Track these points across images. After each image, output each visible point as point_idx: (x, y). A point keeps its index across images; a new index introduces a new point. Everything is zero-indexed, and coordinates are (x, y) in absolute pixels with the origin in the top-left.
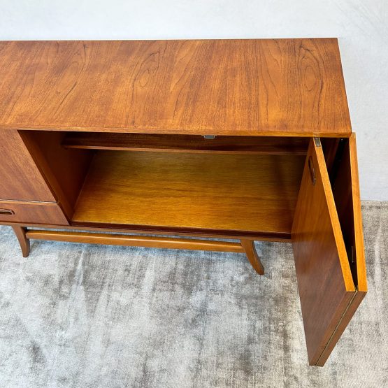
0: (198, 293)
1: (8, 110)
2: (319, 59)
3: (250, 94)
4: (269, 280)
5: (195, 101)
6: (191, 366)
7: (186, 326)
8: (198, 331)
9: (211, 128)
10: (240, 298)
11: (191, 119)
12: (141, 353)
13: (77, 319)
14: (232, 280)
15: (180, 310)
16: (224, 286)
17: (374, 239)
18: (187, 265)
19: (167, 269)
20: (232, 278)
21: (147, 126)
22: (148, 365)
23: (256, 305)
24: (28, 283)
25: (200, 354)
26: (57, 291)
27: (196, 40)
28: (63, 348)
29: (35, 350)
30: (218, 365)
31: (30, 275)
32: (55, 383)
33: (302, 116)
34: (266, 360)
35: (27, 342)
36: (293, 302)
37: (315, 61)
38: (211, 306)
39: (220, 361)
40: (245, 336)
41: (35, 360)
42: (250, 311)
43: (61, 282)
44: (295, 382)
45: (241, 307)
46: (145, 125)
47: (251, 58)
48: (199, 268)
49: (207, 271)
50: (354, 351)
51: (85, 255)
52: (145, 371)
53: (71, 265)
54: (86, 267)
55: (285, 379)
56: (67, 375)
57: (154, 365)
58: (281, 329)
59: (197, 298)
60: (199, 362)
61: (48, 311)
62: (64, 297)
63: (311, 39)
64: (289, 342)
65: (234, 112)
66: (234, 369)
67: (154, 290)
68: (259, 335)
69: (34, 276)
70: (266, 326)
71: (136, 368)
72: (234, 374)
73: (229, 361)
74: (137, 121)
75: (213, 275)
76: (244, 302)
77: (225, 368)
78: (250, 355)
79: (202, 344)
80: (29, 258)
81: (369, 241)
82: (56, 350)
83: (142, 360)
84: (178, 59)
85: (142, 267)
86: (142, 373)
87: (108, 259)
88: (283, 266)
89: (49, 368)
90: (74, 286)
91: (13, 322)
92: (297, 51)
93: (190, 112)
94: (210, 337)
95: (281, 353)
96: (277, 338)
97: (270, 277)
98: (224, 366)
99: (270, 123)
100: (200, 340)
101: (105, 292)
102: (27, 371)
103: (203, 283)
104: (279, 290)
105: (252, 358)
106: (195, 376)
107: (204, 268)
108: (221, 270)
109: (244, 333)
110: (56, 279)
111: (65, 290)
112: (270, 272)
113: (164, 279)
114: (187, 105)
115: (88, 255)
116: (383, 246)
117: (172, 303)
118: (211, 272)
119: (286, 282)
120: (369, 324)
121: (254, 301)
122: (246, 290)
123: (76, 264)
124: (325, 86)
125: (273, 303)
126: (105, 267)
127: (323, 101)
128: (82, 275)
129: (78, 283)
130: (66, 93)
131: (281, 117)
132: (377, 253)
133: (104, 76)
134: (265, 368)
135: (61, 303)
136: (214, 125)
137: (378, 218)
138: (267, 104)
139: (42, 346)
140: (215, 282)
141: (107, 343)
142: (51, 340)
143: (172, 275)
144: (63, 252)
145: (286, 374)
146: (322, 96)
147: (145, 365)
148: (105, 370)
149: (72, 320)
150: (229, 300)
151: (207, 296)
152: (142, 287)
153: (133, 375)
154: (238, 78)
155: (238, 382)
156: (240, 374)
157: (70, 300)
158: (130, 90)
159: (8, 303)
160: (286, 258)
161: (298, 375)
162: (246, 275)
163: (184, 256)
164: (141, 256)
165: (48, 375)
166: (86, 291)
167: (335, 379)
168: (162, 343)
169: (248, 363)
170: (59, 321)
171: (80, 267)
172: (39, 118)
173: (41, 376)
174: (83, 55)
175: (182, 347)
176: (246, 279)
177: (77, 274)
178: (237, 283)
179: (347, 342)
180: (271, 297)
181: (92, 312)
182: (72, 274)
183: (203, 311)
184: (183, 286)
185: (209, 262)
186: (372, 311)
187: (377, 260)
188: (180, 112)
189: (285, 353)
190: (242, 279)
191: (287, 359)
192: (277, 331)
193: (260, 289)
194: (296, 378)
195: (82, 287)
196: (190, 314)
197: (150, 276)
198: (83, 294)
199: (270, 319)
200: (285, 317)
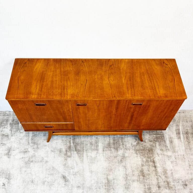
0: (121, 150)
1: (66, 92)
2: (171, 69)
3: (152, 83)
4: (145, 143)
5: (133, 87)
6: (124, 176)
7: (119, 163)
8: (123, 164)
9: (143, 98)
10: (136, 151)
11: (134, 94)
12: (105, 174)
13: (77, 165)
14: (132, 144)
15: (115, 157)
16: (129, 147)
17: (179, 125)
18: (114, 140)
19: (107, 142)
20: (132, 143)
21: (120, 98)
22: (108, 178)
23: (142, 153)
24: (52, 153)
25: (126, 172)
26: (66, 154)
27: (125, 59)
28: (75, 175)
29: (64, 177)
30: (133, 175)
31: (52, 149)
32: (76, 188)
33: (171, 92)
34: (149, 171)
35: (60, 175)
36: (155, 150)
37: (170, 69)
38: (126, 155)
39: (133, 174)
40: (140, 164)
41: (65, 181)
42: (140, 155)
43: (66, 151)
44: (160, 178)
45: (137, 154)
46: (119, 97)
47: (147, 68)
48: (118, 141)
49: (122, 142)
50: (177, 165)
51: (73, 139)
52: (108, 180)
53: (68, 144)
54: (74, 144)
55: (157, 177)
56: (79, 185)
57: (110, 177)
58: (152, 160)
59: (120, 152)
60: (126, 175)
61: (65, 163)
62: (69, 157)
63: (166, 59)
64: (156, 164)
65: (148, 91)
66: (139, 176)
67: (103, 151)
68: (145, 163)
69: (54, 149)
70: (147, 160)
71: (104, 179)
72: (139, 177)
73: (137, 173)
74: (116, 96)
75: (124, 143)
76: (138, 152)
77: (135, 176)
78: (143, 170)
79: (126, 169)
80: (50, 142)
81: (178, 125)
82: (72, 177)
83: (106, 176)
84: (122, 68)
85: (97, 142)
86: (107, 181)
87: (82, 140)
88: (149, 137)
89: (72, 183)
90: (72, 152)
91: (51, 168)
92: (163, 65)
93: (133, 91)
94: (128, 166)
95: (154, 168)
96: (151, 164)
97: (145, 142)
98: (135, 175)
99: (162, 95)
100: (125, 167)
101: (85, 153)
102: (64, 185)
103: (121, 147)
104: (149, 146)
105: (144, 171)
106: (126, 180)
107: (120, 141)
108: (127, 141)
109: (140, 163)
110: (64, 150)
111: (69, 154)
112: (145, 140)
113: (107, 146)
114: (131, 88)
115: (74, 139)
116: (183, 127)
117: (112, 155)
118: (124, 142)
119: (151, 143)
120: (181, 155)
121: (141, 151)
122: (138, 147)
123: (70, 143)
124: (175, 80)
125: (148, 151)
126: (82, 143)
127: (176, 86)
128: (74, 148)
129: (73, 151)
130: (85, 84)
131: (164, 93)
132: (181, 130)
133: (96, 77)
134: (149, 174)
135: (69, 159)
136: (143, 96)
137: (180, 117)
138: (158, 88)
139: (66, 176)
140: (126, 146)
141: (91, 172)
142: (69, 173)
143: (109, 144)
144: (63, 139)
145: (157, 175)
146: (175, 84)
147: (107, 178)
148: (93, 182)
149: (75, 165)
150: (132, 152)
151: (124, 151)
152: (99, 150)
153: (104, 182)
154: (146, 77)
155: (141, 180)
156: (141, 177)
157: (72, 158)
158: (109, 83)
159: (47, 161)
160: (150, 134)
161: (161, 175)
162: (137, 142)
163: (112, 137)
164: (95, 138)
165: (72, 186)
166: (77, 153)
167: (172, 175)
168: (111, 170)
169: (143, 173)
170: (70, 166)
171: (72, 144)
172: (79, 96)
173: (70, 187)
174: (84, 66)
175: (119, 170)
176: (137, 143)
177: (72, 147)
178: (134, 145)
179: (175, 162)
180: (147, 149)
181: (82, 161)
182: (70, 147)
183: (124, 157)
184: (115, 148)
185: (122, 138)
186: (182, 151)
187: (181, 133)
188: (130, 92)
189: (155, 168)
190: (135, 144)
191: (156, 170)
192: (151, 161)
193: (142, 147)
194: (160, 176)
195: (75, 152)
196: (119, 158)
197: (101, 145)
198: (77, 155)
199: (148, 157)
200: (153, 156)
